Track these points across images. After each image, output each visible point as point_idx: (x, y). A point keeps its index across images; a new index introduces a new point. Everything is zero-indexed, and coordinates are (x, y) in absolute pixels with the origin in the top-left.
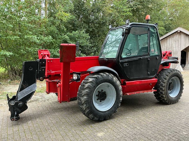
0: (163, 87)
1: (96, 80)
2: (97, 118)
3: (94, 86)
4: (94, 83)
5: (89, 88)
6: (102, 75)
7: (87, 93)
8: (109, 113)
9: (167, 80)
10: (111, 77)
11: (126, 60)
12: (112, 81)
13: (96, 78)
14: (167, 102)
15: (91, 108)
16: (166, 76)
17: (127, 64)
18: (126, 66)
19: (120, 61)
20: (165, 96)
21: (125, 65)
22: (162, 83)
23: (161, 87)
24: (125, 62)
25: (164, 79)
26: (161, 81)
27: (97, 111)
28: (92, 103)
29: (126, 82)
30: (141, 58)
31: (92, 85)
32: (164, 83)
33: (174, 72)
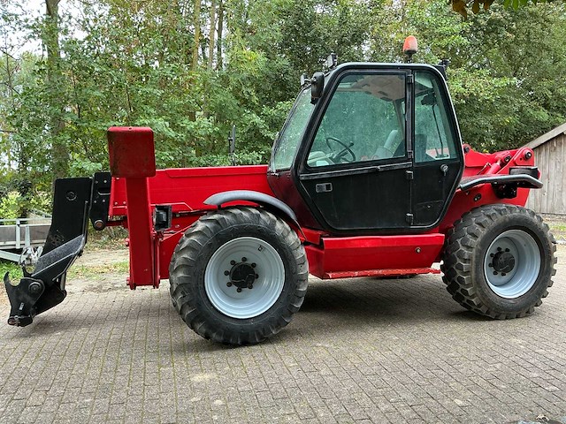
0: (465, 261)
1: (214, 228)
2: (219, 334)
3: (210, 245)
4: (209, 235)
5: (193, 249)
6: (235, 215)
7: (185, 263)
8: (259, 326)
9: (479, 239)
10: (265, 222)
11: (325, 174)
12: (268, 232)
13: (216, 221)
14: (483, 309)
15: (199, 305)
16: (478, 227)
17: (328, 187)
18: (325, 190)
19: (303, 177)
20: (474, 289)
21: (320, 187)
22: (461, 248)
23: (459, 261)
24: (322, 180)
25: (469, 236)
26: (459, 241)
27: (218, 316)
28: (201, 291)
29: (324, 239)
30: (379, 167)
31: (200, 240)
32: (469, 248)
33: (509, 215)
